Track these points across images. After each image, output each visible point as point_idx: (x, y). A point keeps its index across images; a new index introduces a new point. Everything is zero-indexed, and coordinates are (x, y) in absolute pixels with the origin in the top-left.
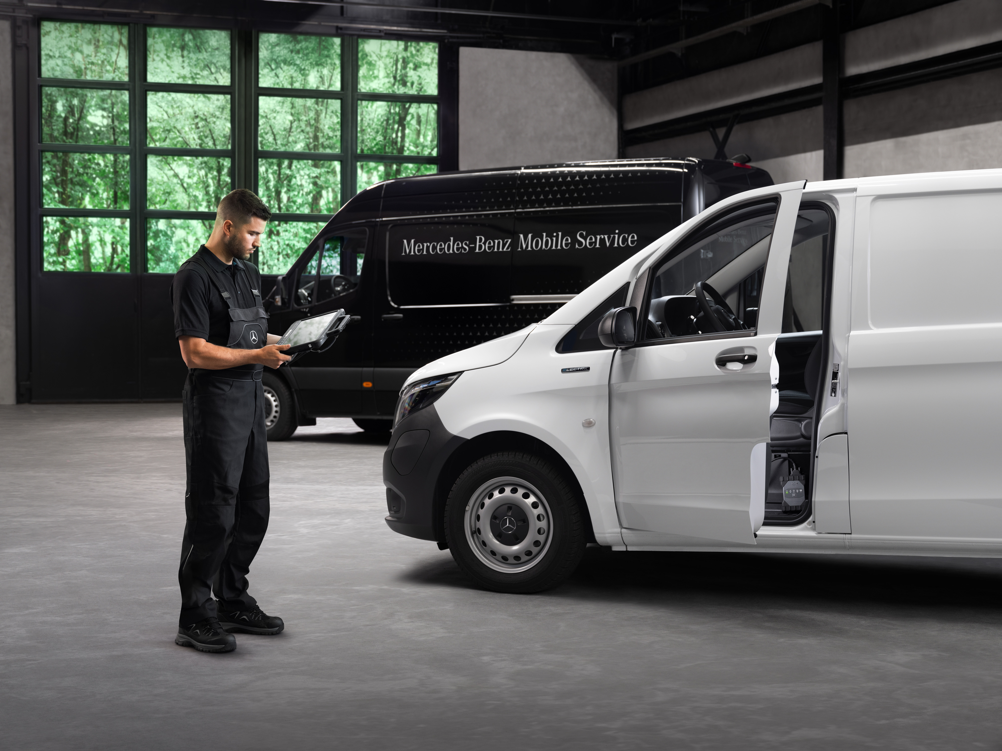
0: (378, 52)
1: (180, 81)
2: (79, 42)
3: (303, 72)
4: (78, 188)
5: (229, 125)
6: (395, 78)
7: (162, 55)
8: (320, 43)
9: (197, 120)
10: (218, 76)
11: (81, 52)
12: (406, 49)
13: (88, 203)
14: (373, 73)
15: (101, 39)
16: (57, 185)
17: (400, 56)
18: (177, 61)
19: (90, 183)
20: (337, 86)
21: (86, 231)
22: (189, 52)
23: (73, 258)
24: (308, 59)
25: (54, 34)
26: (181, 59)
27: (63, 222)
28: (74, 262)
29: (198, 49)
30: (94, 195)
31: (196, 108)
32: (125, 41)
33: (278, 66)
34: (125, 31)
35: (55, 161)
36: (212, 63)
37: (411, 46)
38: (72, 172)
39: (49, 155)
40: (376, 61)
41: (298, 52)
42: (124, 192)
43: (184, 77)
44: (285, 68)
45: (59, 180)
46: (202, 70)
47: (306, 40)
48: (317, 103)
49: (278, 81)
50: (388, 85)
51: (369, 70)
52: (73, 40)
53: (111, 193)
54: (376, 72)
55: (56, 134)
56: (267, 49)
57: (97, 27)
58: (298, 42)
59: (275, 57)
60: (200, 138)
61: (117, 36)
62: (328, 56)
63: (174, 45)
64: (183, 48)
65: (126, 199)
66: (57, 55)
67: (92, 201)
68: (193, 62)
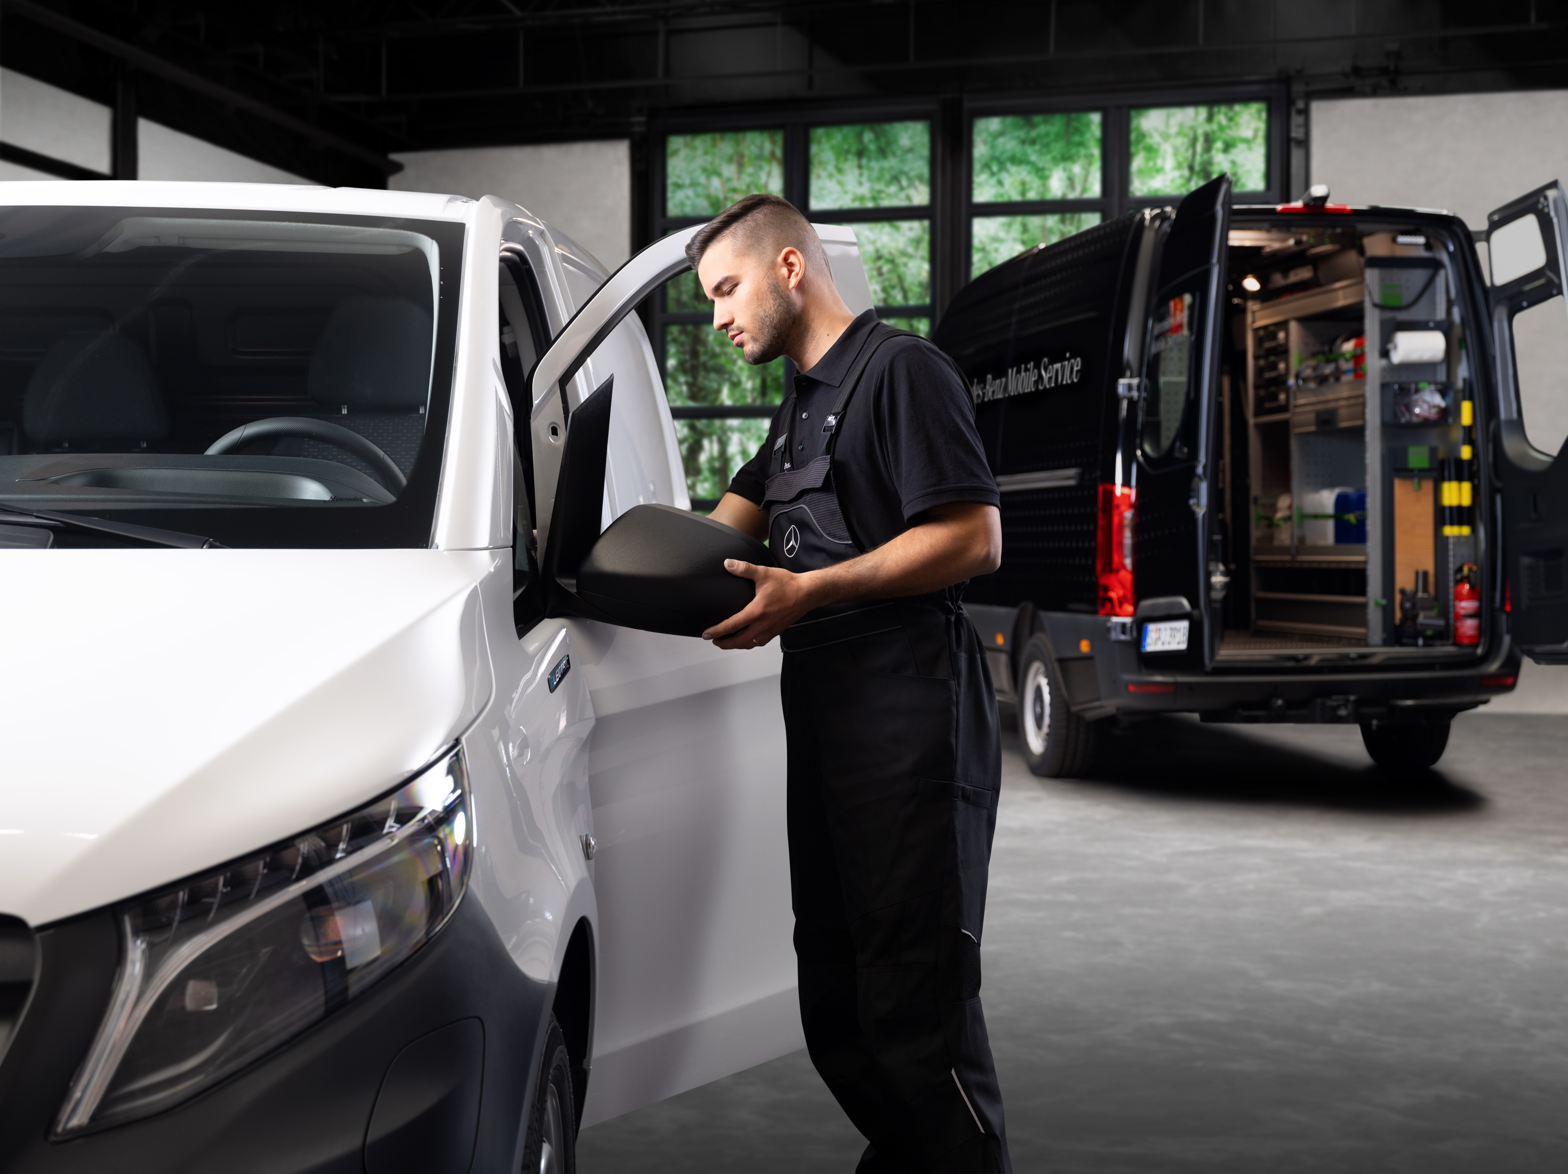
0: (1162, 127)
1: (856, 205)
2: (717, 161)
3: (1041, 173)
4: (713, 376)
5: (926, 267)
6: (1191, 168)
7: (831, 168)
8: (1068, 125)
9: (880, 263)
10: (912, 192)
11: (719, 174)
12: (1210, 119)
13: (726, 398)
14: (1155, 164)
15: (747, 153)
16: (685, 372)
17: (1200, 132)
18: (851, 175)
19: (729, 367)
20: (1095, 190)
21: (724, 438)
22: (869, 159)
23: (706, 480)
24: (1049, 152)
25: (684, 153)
26: (856, 172)
27: (692, 428)
28: (707, 485)
29: (883, 153)
30: (735, 385)
31: (879, 245)
32: (779, 153)
33: (1002, 167)
34: (779, 138)
35: (683, 338)
36: (902, 172)
37: (1219, 112)
38: (706, 353)
39: (674, 330)
40: (1159, 144)
41: (1033, 142)
42: (776, 379)
43: (862, 198)
44: (1013, 169)
45: (688, 365)
46: (888, 184)
47: (1045, 122)
48: (1063, 221)
49: (1001, 191)
50: (1179, 182)
51: (1148, 159)
52: (709, 158)
53: (758, 382)
54: (1159, 162)
55: (685, 298)
56: (985, 142)
57: (740, 136)
58: (1033, 126)
59: (997, 154)
60: (884, 290)
61: (768, 146)
62: (1081, 144)
63: (848, 152)
64: (861, 154)
65: (778, 389)
66: (687, 181)
67: (731, 395)
68: (875, 174)
